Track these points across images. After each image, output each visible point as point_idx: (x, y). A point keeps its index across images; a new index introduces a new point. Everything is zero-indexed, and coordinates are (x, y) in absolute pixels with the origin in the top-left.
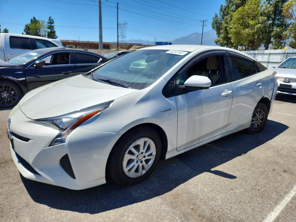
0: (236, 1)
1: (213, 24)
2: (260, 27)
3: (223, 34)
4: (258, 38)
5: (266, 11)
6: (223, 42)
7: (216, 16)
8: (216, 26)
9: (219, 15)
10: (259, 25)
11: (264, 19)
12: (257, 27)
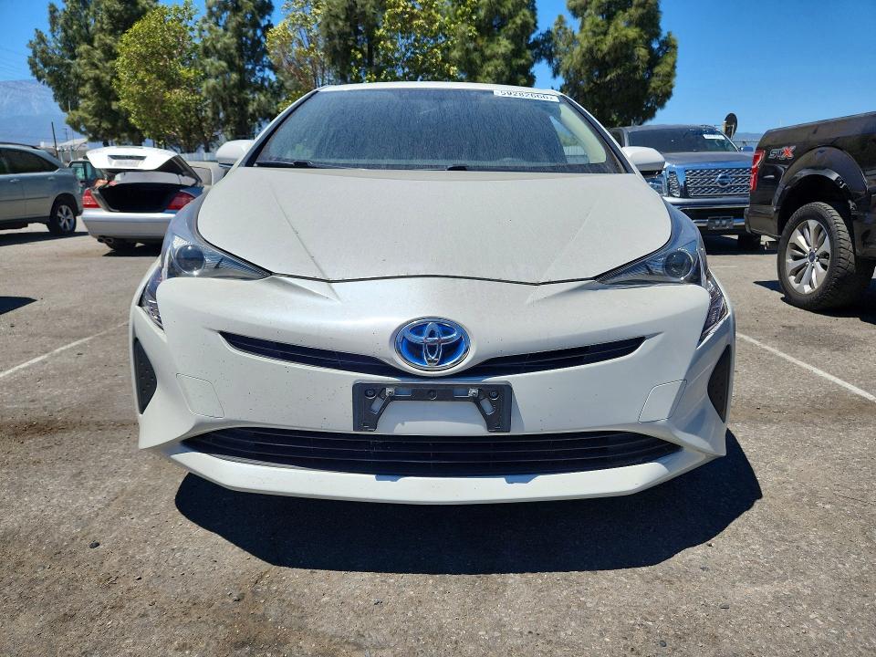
0: (108, 3)
1: (33, 65)
2: (214, 88)
3: (90, 99)
4: (213, 119)
5: (219, 46)
6: (99, 126)
7: (41, 39)
8: (50, 74)
9: (49, 37)
10: (212, 82)
11: (221, 66)
12: (207, 87)
